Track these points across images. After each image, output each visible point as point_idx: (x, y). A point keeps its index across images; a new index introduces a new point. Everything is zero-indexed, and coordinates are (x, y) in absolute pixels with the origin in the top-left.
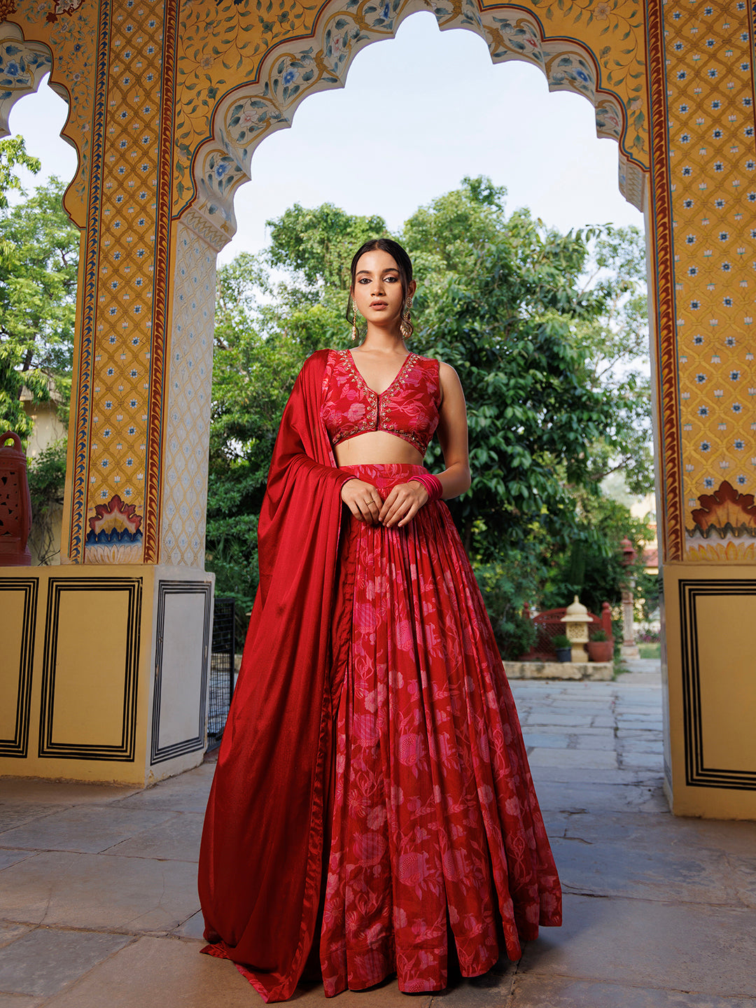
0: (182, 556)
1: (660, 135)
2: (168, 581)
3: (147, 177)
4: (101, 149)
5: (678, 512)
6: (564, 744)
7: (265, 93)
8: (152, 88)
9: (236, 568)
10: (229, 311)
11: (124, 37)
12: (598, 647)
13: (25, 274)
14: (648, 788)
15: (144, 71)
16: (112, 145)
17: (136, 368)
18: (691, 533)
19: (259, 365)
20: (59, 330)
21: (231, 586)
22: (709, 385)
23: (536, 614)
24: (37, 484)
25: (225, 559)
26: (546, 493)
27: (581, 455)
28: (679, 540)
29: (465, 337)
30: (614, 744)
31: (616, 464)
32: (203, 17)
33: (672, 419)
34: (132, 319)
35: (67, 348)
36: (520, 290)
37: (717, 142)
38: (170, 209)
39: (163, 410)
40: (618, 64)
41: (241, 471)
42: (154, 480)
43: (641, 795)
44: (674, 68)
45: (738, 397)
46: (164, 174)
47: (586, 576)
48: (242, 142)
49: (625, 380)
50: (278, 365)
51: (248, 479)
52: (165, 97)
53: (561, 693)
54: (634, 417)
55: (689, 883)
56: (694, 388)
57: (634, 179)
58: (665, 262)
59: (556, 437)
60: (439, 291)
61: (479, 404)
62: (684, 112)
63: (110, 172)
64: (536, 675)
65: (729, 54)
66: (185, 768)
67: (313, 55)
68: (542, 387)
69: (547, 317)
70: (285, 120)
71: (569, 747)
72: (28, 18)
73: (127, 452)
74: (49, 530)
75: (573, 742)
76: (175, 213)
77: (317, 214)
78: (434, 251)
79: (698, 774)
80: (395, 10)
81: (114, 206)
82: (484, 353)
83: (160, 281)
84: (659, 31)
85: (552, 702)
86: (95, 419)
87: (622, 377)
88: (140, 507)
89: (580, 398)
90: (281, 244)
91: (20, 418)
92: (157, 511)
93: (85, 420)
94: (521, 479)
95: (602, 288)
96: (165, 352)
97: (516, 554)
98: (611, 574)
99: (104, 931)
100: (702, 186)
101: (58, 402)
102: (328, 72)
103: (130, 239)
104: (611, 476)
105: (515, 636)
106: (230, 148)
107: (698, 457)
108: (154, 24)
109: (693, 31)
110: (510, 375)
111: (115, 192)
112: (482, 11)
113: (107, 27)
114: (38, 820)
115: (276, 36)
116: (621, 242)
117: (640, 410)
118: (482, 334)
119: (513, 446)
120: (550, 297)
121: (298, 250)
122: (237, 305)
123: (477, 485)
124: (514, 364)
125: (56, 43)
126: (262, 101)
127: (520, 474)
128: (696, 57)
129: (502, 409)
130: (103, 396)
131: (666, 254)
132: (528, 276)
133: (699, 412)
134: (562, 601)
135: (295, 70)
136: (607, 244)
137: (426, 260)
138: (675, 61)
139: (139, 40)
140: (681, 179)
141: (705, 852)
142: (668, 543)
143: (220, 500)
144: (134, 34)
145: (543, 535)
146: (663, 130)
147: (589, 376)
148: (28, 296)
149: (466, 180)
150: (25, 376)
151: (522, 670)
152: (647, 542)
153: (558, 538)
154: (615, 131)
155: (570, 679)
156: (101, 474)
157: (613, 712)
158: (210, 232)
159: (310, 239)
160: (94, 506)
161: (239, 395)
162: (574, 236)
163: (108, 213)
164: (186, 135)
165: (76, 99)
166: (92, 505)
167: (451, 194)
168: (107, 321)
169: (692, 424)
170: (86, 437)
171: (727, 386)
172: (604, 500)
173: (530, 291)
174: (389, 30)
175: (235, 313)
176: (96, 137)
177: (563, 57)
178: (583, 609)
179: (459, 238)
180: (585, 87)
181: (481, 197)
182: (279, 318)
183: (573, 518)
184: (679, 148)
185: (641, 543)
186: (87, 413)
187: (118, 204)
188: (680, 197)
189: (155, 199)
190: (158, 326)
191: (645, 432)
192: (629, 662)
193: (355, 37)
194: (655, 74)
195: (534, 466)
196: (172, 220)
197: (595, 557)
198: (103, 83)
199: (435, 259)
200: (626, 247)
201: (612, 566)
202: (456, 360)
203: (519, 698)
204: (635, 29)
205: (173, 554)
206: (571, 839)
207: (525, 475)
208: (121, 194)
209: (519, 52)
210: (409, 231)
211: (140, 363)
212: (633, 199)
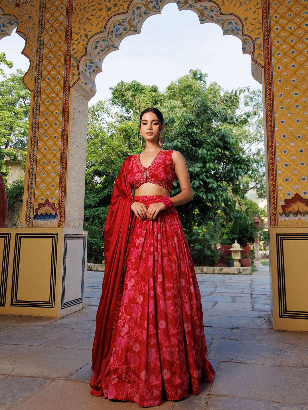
0: (74, 224)
1: (268, 53)
2: (68, 234)
3: (60, 70)
4: (41, 59)
5: (276, 206)
6: (230, 301)
7: (108, 36)
8: (62, 34)
9: (97, 229)
10: (94, 124)
11: (51, 13)
12: (245, 261)
13: (6, 109)
14: (264, 319)
15: (59, 27)
16: (46, 57)
17: (55, 148)
18: (281, 215)
19: (106, 146)
20: (22, 132)
21: (95, 236)
22: (289, 154)
23: (220, 247)
24: (12, 194)
25: (93, 225)
26: (223, 198)
27: (238, 183)
28: (276, 217)
29: (189, 135)
30: (251, 300)
31: (252, 186)
32: (82, 5)
33: (273, 168)
34: (53, 128)
35: (25, 139)
36: (212, 115)
37: (293, 55)
38: (69, 83)
39: (66, 165)
40: (251, 24)
41: (99, 189)
42: (63, 193)
43: (261, 321)
44: (274, 25)
45: (303, 159)
46: (67, 69)
47: (240, 232)
48: (99, 56)
49: (256, 152)
50: (114, 146)
51: (102, 193)
52: (67, 38)
53: (230, 279)
54: (260, 167)
55: (280, 358)
56: (282, 156)
57: (258, 71)
58: (270, 105)
59: (226, 175)
60: (180, 116)
61: (196, 162)
62: (278, 44)
63: (45, 68)
64: (219, 272)
65: (299, 20)
66: (75, 311)
67: (127, 21)
68: (221, 155)
69: (224, 127)
70: (116, 47)
71: (232, 302)
72: (6, 5)
73: (52, 182)
74: (17, 213)
75: (234, 299)
76: (71, 85)
77: (130, 84)
78: (178, 100)
79: (284, 313)
80: (161, 2)
81: (46, 82)
82: (198, 141)
83: (65, 112)
84: (268, 11)
85: (226, 283)
86: (38, 168)
87: (254, 150)
88: (57, 204)
89: (237, 159)
90: (116, 97)
91: (3, 167)
92: (64, 206)
93: (33, 169)
94: (213, 193)
95: (246, 114)
96: (67, 141)
97: (211, 223)
98: (250, 231)
99: (40, 378)
100: (285, 74)
101: (22, 161)
102: (134, 28)
103: (53, 95)
104: (250, 191)
105: (211, 256)
106: (94, 58)
107: (284, 184)
108: (63, 8)
109: (282, 10)
110: (208, 150)
111: (47, 76)
112: (196, 2)
113: (44, 9)
114: (10, 332)
115: (112, 13)
116: (254, 96)
117: (262, 164)
118: (197, 134)
119: (209, 179)
120: (224, 118)
121: (123, 99)
122: (98, 122)
124: (210, 146)
125: (19, 16)
126: (107, 39)
127: (212, 190)
128: (283, 21)
129: (205, 164)
130: (42, 159)
131: (270, 102)
132: (215, 110)
133: (284, 165)
134: (230, 242)
135: (120, 26)
136: (248, 96)
137: (175, 103)
138: (274, 23)
139: (57, 14)
140: (277, 71)
141: (287, 345)
142: (271, 219)
143: (90, 201)
144: (55, 12)
145: (223, 215)
146: (269, 51)
147: (241, 150)
148: (6, 118)
149: (191, 71)
150: (6, 150)
151: (214, 270)
152: (265, 218)
153: (228, 216)
154: (250, 51)
155: (233, 274)
156: (41, 191)
157: (251, 287)
158: (85, 92)
159: (127, 95)
160: (37, 204)
161: (98, 159)
162: (234, 93)
163: (44, 85)
164: (76, 53)
165: (29, 38)
166: (36, 203)
167: (185, 76)
168: (43, 129)
169: (282, 170)
170: (33, 176)
171: (298, 155)
172: (247, 201)
173: (216, 116)
174: (158, 10)
175: (97, 125)
176: (39, 54)
177: (229, 21)
178: (238, 245)
179: (188, 94)
180: (238, 33)
181: (197, 78)
182: (115, 127)
183: (235, 208)
184: (276, 58)
185: (263, 218)
186: (34, 166)
187: (48, 81)
188: (276, 78)
189: (63, 79)
190: (64, 130)
191: (264, 173)
192: (258, 267)
193: (145, 13)
194: (266, 28)
195: (218, 187)
196: (70, 88)
197: (243, 224)
198: (42, 32)
199: (178, 103)
200: (256, 98)
201: (250, 227)
202: (186, 144)
203: (212, 282)
204: (258, 10)
205: (70, 224)
206: (232, 339)
207: (214, 191)
208: (49, 77)
209: (211, 19)
210: (167, 91)
211: (57, 146)
212: (257, 79)
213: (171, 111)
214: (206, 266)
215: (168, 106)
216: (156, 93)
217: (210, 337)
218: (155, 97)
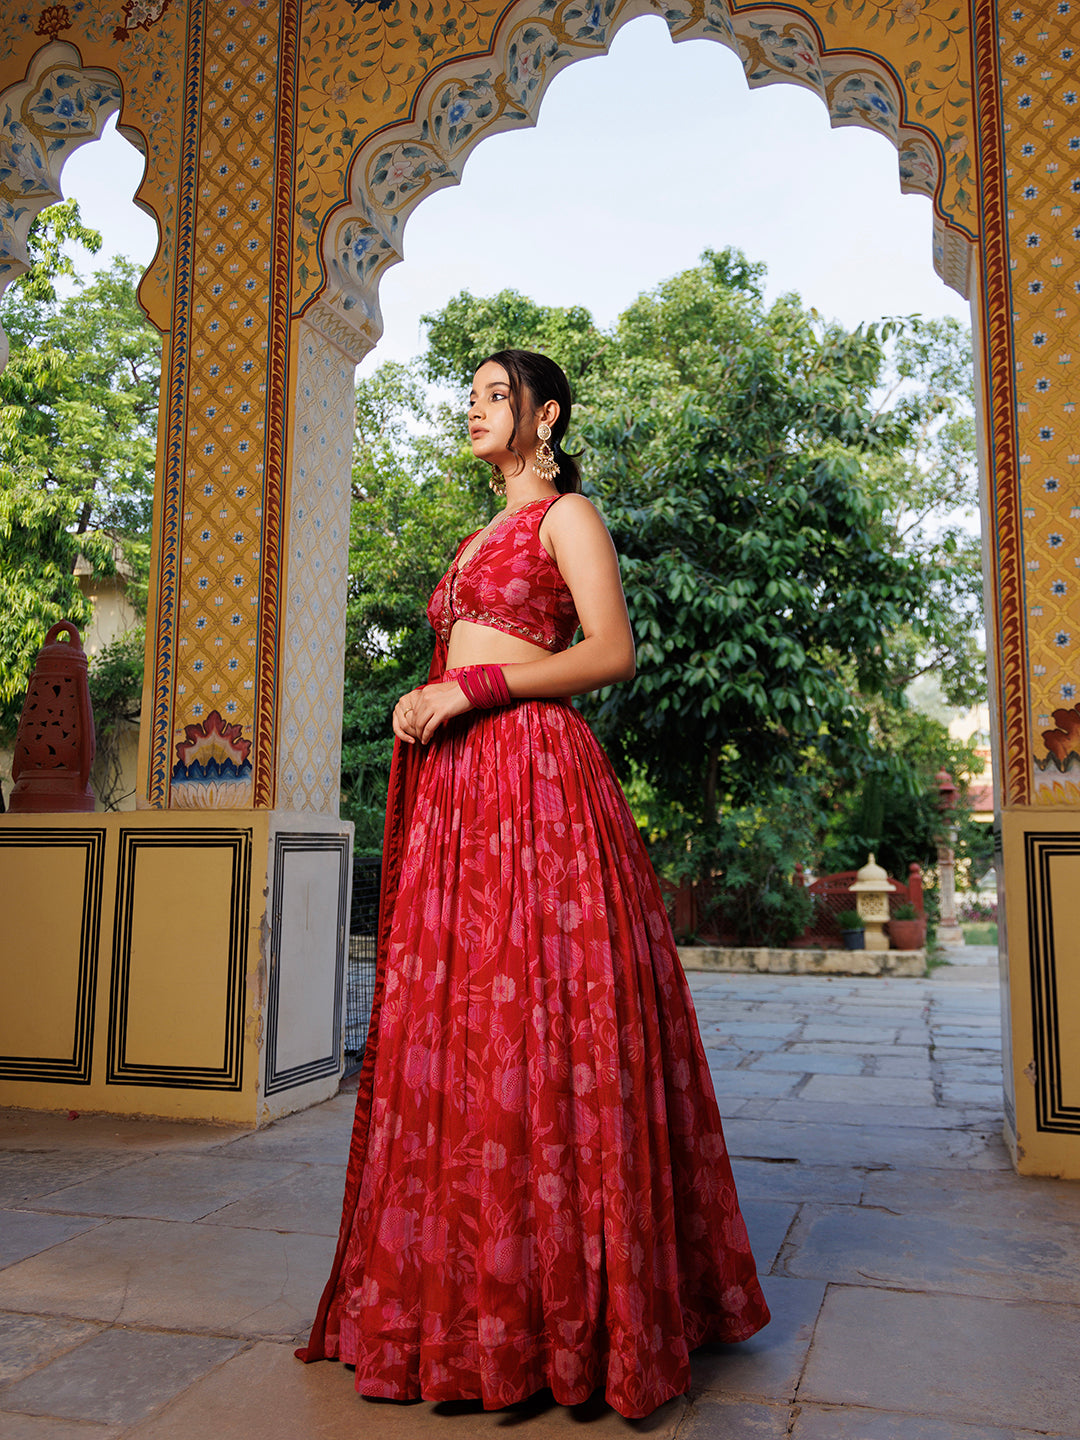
0: (308, 797)
1: (993, 189)
2: (288, 834)
3: (257, 258)
4: (190, 219)
5: (1022, 735)
6: (857, 1070)
7: (423, 137)
8: (263, 131)
10: (368, 445)
11: (223, 59)
12: (904, 928)
13: (81, 395)
14: (981, 1134)
15: (251, 108)
16: (207, 213)
17: (241, 529)
18: (1043, 765)
19: (413, 522)
20: (129, 475)
21: (374, 839)
22: (1068, 550)
23: (812, 880)
24: (99, 693)
25: (365, 800)
26: (826, 705)
27: (876, 650)
28: (1024, 775)
29: (707, 481)
30: (929, 1069)
31: (928, 663)
32: (334, 29)
33: (1014, 599)
34: (235, 460)
35: (139, 500)
36: (787, 412)
37: (1077, 197)
38: (290, 304)
39: (280, 589)
40: (932, 87)
41: (387, 675)
42: (268, 689)
43: (971, 1144)
44: (1013, 91)
46: (280, 253)
47: (886, 825)
48: (391, 206)
49: (940, 541)
50: (439, 523)
51: (398, 686)
52: (281, 144)
53: (851, 994)
54: (954, 594)
55: (1043, 1273)
56: (1045, 554)
57: (955, 252)
58: (1001, 372)
59: (838, 624)
60: (670, 415)
61: (729, 576)
62: (1028, 155)
63: (204, 252)
64: (813, 968)
66: (313, 1101)
67: (491, 80)
68: (820, 551)
69: (827, 451)
70: (452, 174)
71: (863, 1073)
72: (88, 35)
73: (229, 650)
74: (116, 759)
75: (869, 1066)
76: (296, 308)
77: (493, 305)
78: (662, 357)
79: (1054, 1115)
80: (608, 14)
81: (210, 300)
82: (736, 503)
83: (275, 405)
84: (991, 38)
85: (839, 1008)
86: (185, 602)
87: (935, 535)
88: (249, 727)
89: (876, 565)
90: (442, 349)
91: (74, 600)
92: (272, 734)
93: (170, 605)
94: (789, 685)
95: (906, 409)
96: (282, 508)
97: (783, 794)
98: (923, 821)
99: (204, 1334)
100: (1056, 261)
101: (127, 576)
102: (513, 105)
103: (232, 346)
104: (920, 680)
105: (781, 911)
106: (374, 215)
107: (1051, 654)
108: (265, 40)
109: (1042, 36)
110: (774, 535)
111: (212, 279)
112: (733, 13)
113: (199, 46)
114: (107, 1173)
115: (438, 54)
116: (933, 341)
117: (962, 584)
118: (734, 476)
119: (778, 637)
120: (831, 421)
121: (467, 357)
122: (380, 437)
123: (726, 695)
124: (779, 519)
125: (127, 70)
126: (419, 147)
127: (789, 678)
128: (1046, 75)
129: (762, 584)
130: (195, 571)
131: (1002, 361)
132: (800, 392)
133: (1053, 589)
134: (851, 862)
135: (466, 102)
136: (912, 343)
137: (651, 370)
138: (1014, 81)
139: (245, 64)
140: (1025, 252)
141: (1066, 1229)
142: (1008, 780)
143: (357, 717)
144: (237, 54)
145: (822, 766)
146: (998, 182)
147: (888, 535)
148: (83, 426)
149: (707, 254)
150: (81, 540)
151: (793, 961)
152: (974, 775)
153: (845, 770)
154: (927, 183)
155: (863, 975)
156: (193, 681)
157: (927, 1023)
158: (345, 334)
159: (483, 341)
160: (183, 726)
161: (384, 566)
162: (864, 333)
163: (201, 310)
164: (311, 197)
165: (156, 148)
166: (180, 725)
167: (686, 274)
168: (201, 464)
169: (1043, 606)
170: (171, 629)
172: (910, 715)
173: (802, 413)
174: (600, 43)
175: (378, 448)
176: (184, 202)
177: (851, 77)
178: (881, 873)
179: (698, 337)
180: (883, 120)
181: (729, 279)
182: (441, 455)
183: (866, 740)
184: (1022, 206)
185: (965, 776)
186: (173, 595)
187: (216, 297)
188: (1023, 277)
189: (267, 289)
190: (273, 469)
191: (970, 615)
192: (949, 949)
193: (551, 53)
194: (986, 101)
195: (809, 665)
196: (292, 319)
197: (899, 796)
198: (193, 126)
199: (663, 368)
200: (940, 347)
201: (923, 810)
202: (695, 514)
203: (790, 1002)
204: (956, 36)
205: (295, 796)
206: (869, 1207)
207: (797, 680)
208: (220, 283)
209: (787, 71)
210: (625, 328)
211: (248, 523)
212: (954, 281)
213: (638, 397)
214: (766, 945)
215: (626, 379)
216: (586, 333)
217: (791, 1199)
218: (580, 346)
